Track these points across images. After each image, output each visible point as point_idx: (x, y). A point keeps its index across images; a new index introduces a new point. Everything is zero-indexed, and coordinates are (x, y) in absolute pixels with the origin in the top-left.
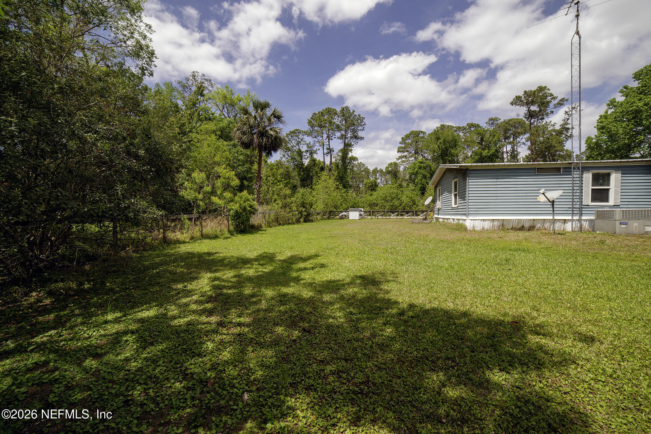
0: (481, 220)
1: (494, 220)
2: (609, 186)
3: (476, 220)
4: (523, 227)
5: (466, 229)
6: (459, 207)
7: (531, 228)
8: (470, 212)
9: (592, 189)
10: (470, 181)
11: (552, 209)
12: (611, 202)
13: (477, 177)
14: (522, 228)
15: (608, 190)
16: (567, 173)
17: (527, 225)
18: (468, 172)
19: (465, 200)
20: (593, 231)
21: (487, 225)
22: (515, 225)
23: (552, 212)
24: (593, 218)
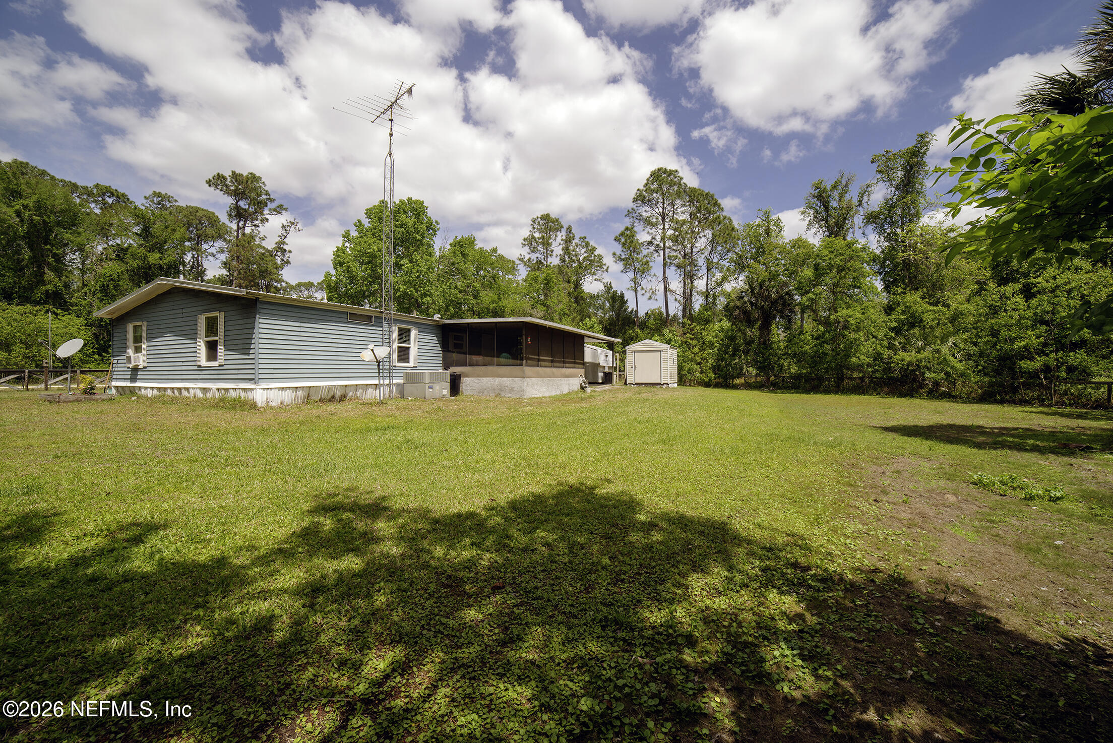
0: (279, 389)
1: (297, 388)
2: (409, 344)
3: (271, 389)
4: (333, 397)
5: (253, 406)
6: (225, 367)
7: (343, 398)
8: (261, 376)
9: (399, 347)
10: (261, 321)
11: (377, 371)
12: (411, 364)
13: (273, 316)
14: (332, 399)
15: (408, 348)
16: (379, 324)
17: (338, 394)
18: (259, 305)
19: (248, 354)
20: (403, 397)
21: (287, 397)
22: (325, 394)
23: (377, 375)
24: (401, 381)
